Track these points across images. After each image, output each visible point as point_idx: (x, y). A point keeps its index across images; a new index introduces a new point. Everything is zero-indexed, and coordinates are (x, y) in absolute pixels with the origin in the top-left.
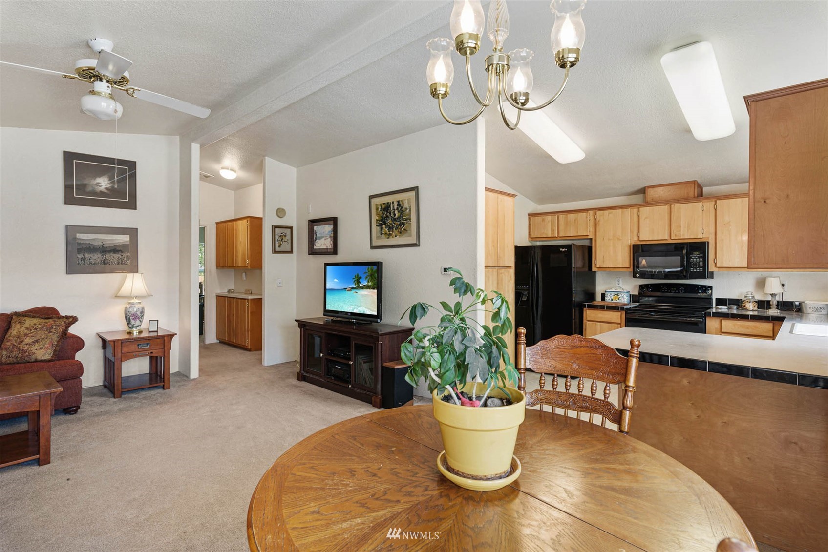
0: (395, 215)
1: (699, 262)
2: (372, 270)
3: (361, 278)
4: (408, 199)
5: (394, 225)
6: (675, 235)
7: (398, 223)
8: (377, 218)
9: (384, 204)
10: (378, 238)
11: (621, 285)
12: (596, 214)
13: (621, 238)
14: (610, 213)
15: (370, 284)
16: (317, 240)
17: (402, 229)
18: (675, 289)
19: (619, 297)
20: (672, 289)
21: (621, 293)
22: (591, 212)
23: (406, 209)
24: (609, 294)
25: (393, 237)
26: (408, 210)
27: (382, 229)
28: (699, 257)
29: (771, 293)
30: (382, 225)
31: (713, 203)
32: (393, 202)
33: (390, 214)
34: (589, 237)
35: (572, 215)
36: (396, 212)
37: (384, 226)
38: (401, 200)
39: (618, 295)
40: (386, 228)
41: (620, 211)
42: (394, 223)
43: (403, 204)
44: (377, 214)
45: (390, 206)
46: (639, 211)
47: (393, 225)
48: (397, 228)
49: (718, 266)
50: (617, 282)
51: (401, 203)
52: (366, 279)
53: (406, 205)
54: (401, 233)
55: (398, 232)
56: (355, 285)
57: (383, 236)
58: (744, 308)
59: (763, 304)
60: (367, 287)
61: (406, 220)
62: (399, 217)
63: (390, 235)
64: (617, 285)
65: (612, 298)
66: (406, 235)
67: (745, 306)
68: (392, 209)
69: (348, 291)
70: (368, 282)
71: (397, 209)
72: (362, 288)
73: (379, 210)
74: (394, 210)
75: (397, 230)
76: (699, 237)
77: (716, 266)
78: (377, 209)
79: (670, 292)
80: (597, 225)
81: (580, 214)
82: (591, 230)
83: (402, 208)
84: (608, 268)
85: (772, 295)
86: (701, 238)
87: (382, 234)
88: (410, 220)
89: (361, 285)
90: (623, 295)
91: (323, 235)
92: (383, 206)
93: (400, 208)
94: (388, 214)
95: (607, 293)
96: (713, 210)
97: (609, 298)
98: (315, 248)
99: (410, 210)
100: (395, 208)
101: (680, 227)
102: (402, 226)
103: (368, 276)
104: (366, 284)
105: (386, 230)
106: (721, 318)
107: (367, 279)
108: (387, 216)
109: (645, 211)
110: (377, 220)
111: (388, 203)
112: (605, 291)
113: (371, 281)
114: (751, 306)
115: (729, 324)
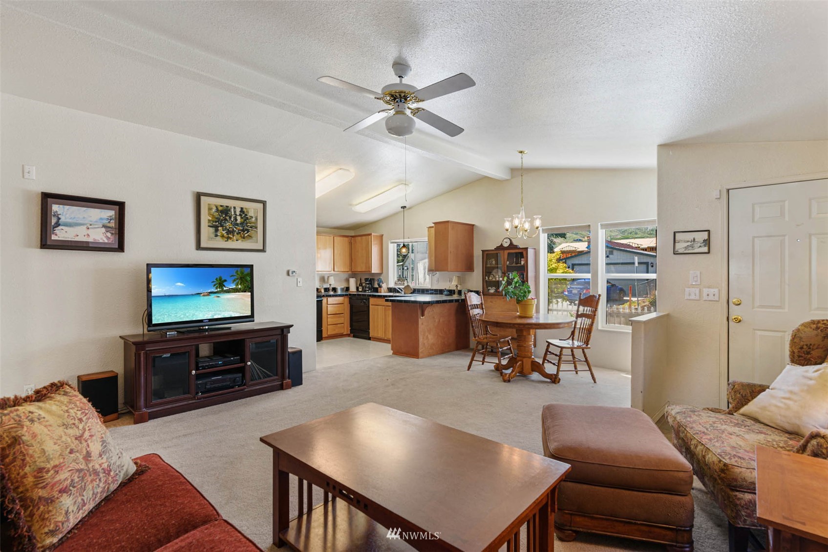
0: (236, 220)
2: (242, 273)
3: (225, 281)
4: (253, 210)
5: (235, 229)
7: (241, 228)
8: (210, 218)
9: (221, 206)
10: (210, 239)
15: (240, 286)
16: (60, 228)
17: (246, 235)
23: (252, 217)
25: (233, 241)
26: (254, 219)
27: (217, 230)
30: (218, 227)
32: (234, 208)
33: (230, 218)
36: (239, 218)
37: (220, 228)
38: (246, 208)
40: (223, 230)
42: (236, 228)
43: (248, 212)
44: (209, 214)
45: (230, 210)
47: (233, 229)
48: (240, 233)
51: (244, 210)
52: (233, 282)
53: (251, 213)
54: (244, 238)
55: (241, 236)
56: (217, 288)
57: (218, 238)
59: (326, 290)
60: (236, 290)
61: (251, 227)
62: (242, 223)
63: (228, 238)
66: (249, 241)
68: (233, 213)
69: (204, 296)
70: (237, 285)
71: (240, 215)
72: (228, 291)
73: (214, 210)
74: (236, 215)
75: (239, 235)
78: (210, 209)
83: (246, 215)
85: (330, 285)
87: (216, 236)
88: (256, 228)
89: (225, 289)
91: (81, 222)
92: (220, 208)
93: (243, 215)
94: (228, 218)
98: (54, 237)
99: (256, 219)
100: (238, 213)
102: (246, 232)
103: (237, 279)
104: (234, 287)
105: (224, 232)
107: (235, 282)
108: (226, 220)
110: (209, 221)
111: (227, 206)
113: (241, 284)
114: (323, 291)
115: (331, 300)
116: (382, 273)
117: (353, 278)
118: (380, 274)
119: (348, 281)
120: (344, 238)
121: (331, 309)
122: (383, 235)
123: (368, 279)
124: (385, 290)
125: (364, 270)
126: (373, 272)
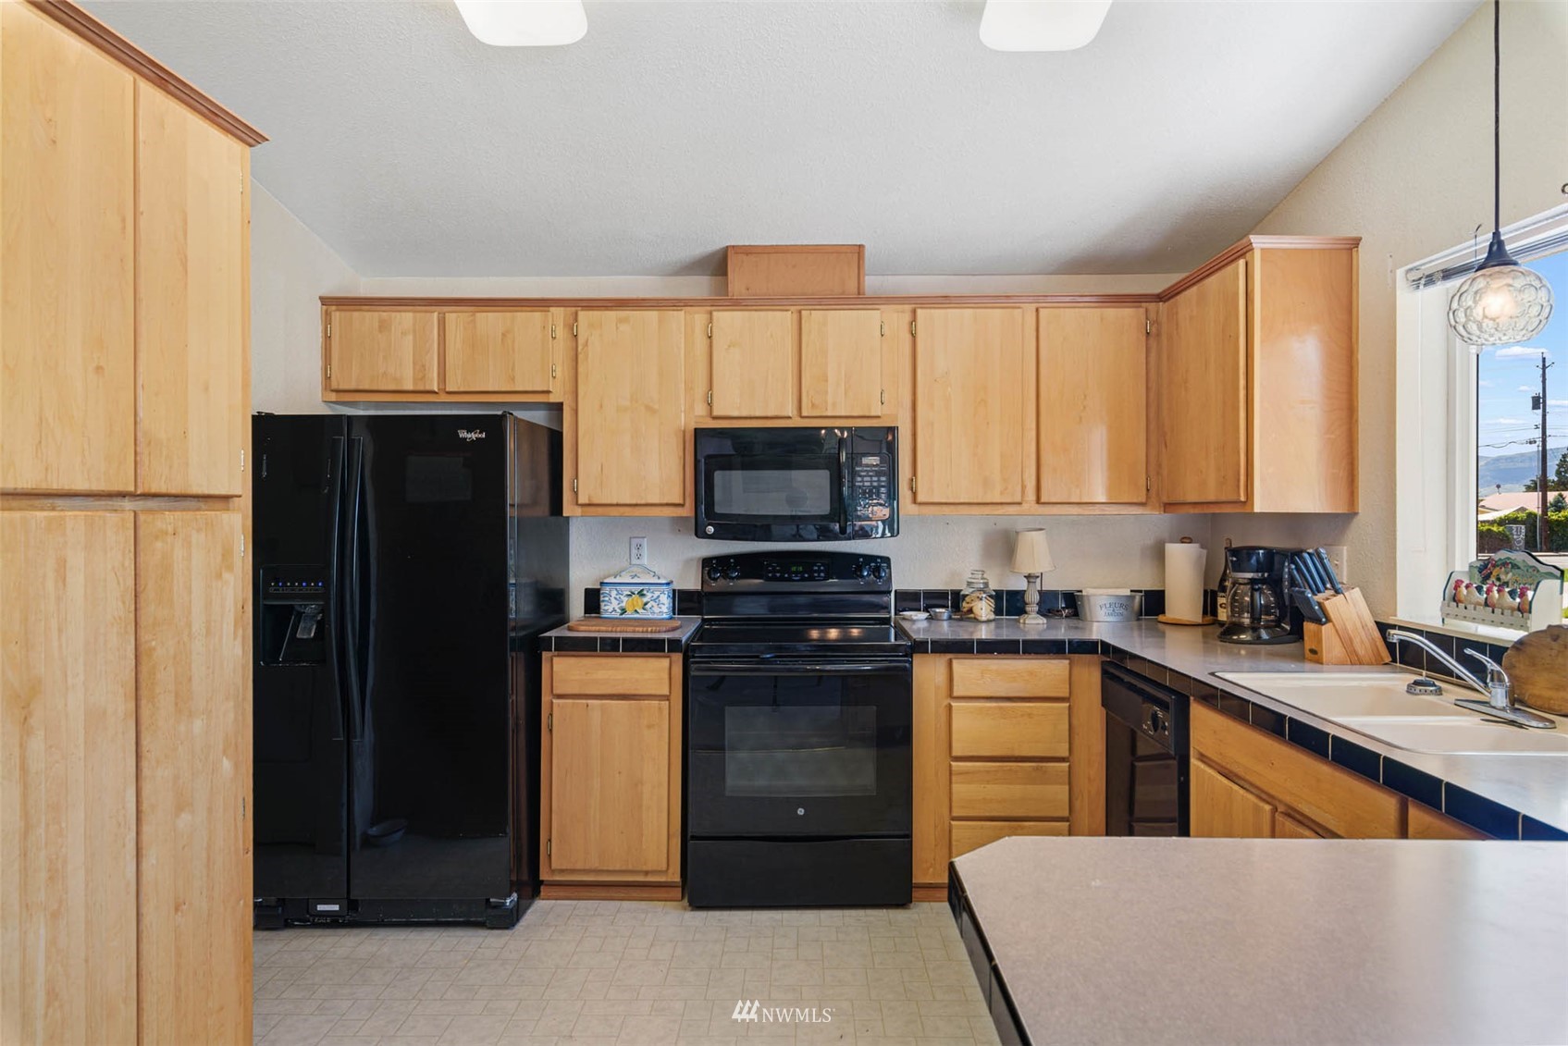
1: (877, 487)
6: (813, 405)
11: (645, 561)
12: (576, 320)
13: (656, 407)
14: (621, 321)
18: (801, 569)
19: (645, 600)
20: (794, 569)
21: (652, 588)
22: (558, 312)
24: (614, 593)
28: (878, 474)
29: (1027, 572)
31: (907, 317)
34: (553, 399)
35: (490, 315)
39: (641, 594)
41: (652, 315)
46: (711, 321)
49: (920, 498)
50: (634, 551)
58: (968, 617)
59: (1010, 603)
64: (635, 561)
65: (623, 604)
67: (971, 611)
76: (873, 414)
77: (914, 501)
79: (789, 580)
80: (580, 357)
81: (522, 316)
82: (558, 374)
84: (618, 505)
85: (1028, 577)
86: (879, 417)
90: (657, 594)
95: (606, 590)
96: (908, 336)
97: (615, 604)
101: (827, 381)
106: (949, 656)
109: (727, 320)
112: (602, 583)
114: (984, 609)
115: (970, 672)
116: (1351, 515)
117: (1182, 542)
118: (1338, 522)
119: (1158, 555)
120: (1111, 313)
121: (972, 727)
122: (1355, 243)
123: (1252, 550)
124: (1363, 647)
125: (1212, 498)
126: (1257, 509)
